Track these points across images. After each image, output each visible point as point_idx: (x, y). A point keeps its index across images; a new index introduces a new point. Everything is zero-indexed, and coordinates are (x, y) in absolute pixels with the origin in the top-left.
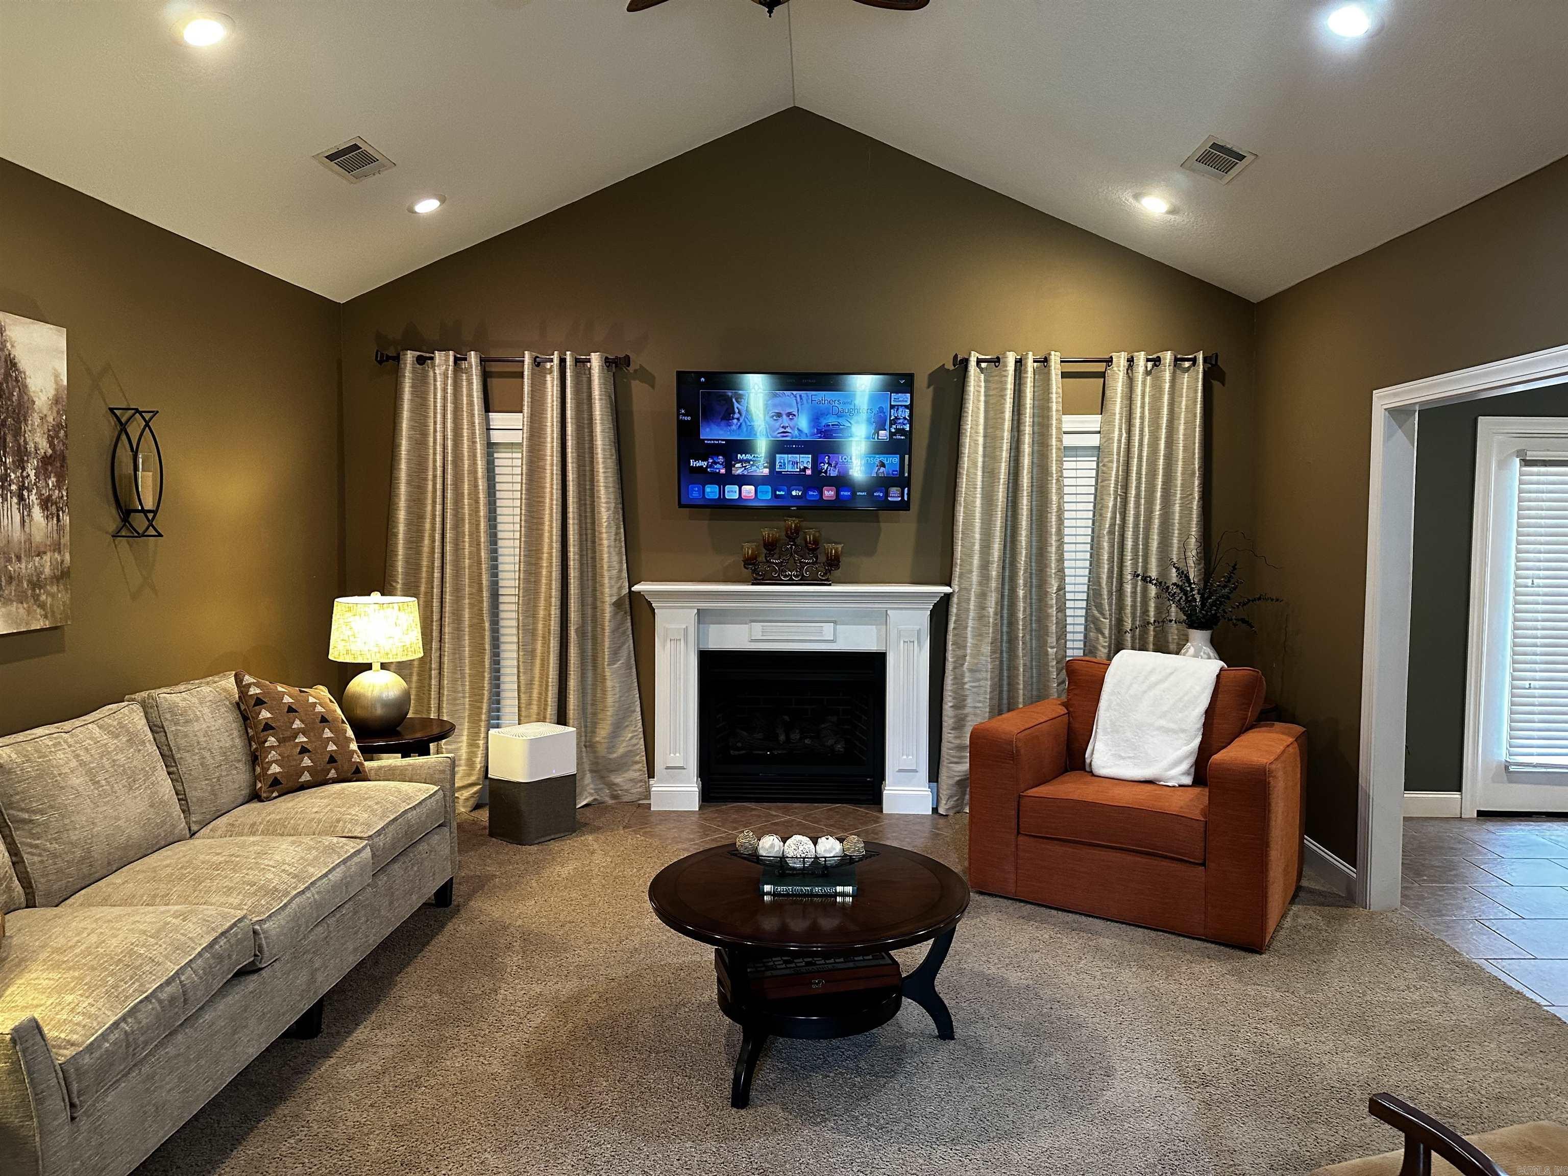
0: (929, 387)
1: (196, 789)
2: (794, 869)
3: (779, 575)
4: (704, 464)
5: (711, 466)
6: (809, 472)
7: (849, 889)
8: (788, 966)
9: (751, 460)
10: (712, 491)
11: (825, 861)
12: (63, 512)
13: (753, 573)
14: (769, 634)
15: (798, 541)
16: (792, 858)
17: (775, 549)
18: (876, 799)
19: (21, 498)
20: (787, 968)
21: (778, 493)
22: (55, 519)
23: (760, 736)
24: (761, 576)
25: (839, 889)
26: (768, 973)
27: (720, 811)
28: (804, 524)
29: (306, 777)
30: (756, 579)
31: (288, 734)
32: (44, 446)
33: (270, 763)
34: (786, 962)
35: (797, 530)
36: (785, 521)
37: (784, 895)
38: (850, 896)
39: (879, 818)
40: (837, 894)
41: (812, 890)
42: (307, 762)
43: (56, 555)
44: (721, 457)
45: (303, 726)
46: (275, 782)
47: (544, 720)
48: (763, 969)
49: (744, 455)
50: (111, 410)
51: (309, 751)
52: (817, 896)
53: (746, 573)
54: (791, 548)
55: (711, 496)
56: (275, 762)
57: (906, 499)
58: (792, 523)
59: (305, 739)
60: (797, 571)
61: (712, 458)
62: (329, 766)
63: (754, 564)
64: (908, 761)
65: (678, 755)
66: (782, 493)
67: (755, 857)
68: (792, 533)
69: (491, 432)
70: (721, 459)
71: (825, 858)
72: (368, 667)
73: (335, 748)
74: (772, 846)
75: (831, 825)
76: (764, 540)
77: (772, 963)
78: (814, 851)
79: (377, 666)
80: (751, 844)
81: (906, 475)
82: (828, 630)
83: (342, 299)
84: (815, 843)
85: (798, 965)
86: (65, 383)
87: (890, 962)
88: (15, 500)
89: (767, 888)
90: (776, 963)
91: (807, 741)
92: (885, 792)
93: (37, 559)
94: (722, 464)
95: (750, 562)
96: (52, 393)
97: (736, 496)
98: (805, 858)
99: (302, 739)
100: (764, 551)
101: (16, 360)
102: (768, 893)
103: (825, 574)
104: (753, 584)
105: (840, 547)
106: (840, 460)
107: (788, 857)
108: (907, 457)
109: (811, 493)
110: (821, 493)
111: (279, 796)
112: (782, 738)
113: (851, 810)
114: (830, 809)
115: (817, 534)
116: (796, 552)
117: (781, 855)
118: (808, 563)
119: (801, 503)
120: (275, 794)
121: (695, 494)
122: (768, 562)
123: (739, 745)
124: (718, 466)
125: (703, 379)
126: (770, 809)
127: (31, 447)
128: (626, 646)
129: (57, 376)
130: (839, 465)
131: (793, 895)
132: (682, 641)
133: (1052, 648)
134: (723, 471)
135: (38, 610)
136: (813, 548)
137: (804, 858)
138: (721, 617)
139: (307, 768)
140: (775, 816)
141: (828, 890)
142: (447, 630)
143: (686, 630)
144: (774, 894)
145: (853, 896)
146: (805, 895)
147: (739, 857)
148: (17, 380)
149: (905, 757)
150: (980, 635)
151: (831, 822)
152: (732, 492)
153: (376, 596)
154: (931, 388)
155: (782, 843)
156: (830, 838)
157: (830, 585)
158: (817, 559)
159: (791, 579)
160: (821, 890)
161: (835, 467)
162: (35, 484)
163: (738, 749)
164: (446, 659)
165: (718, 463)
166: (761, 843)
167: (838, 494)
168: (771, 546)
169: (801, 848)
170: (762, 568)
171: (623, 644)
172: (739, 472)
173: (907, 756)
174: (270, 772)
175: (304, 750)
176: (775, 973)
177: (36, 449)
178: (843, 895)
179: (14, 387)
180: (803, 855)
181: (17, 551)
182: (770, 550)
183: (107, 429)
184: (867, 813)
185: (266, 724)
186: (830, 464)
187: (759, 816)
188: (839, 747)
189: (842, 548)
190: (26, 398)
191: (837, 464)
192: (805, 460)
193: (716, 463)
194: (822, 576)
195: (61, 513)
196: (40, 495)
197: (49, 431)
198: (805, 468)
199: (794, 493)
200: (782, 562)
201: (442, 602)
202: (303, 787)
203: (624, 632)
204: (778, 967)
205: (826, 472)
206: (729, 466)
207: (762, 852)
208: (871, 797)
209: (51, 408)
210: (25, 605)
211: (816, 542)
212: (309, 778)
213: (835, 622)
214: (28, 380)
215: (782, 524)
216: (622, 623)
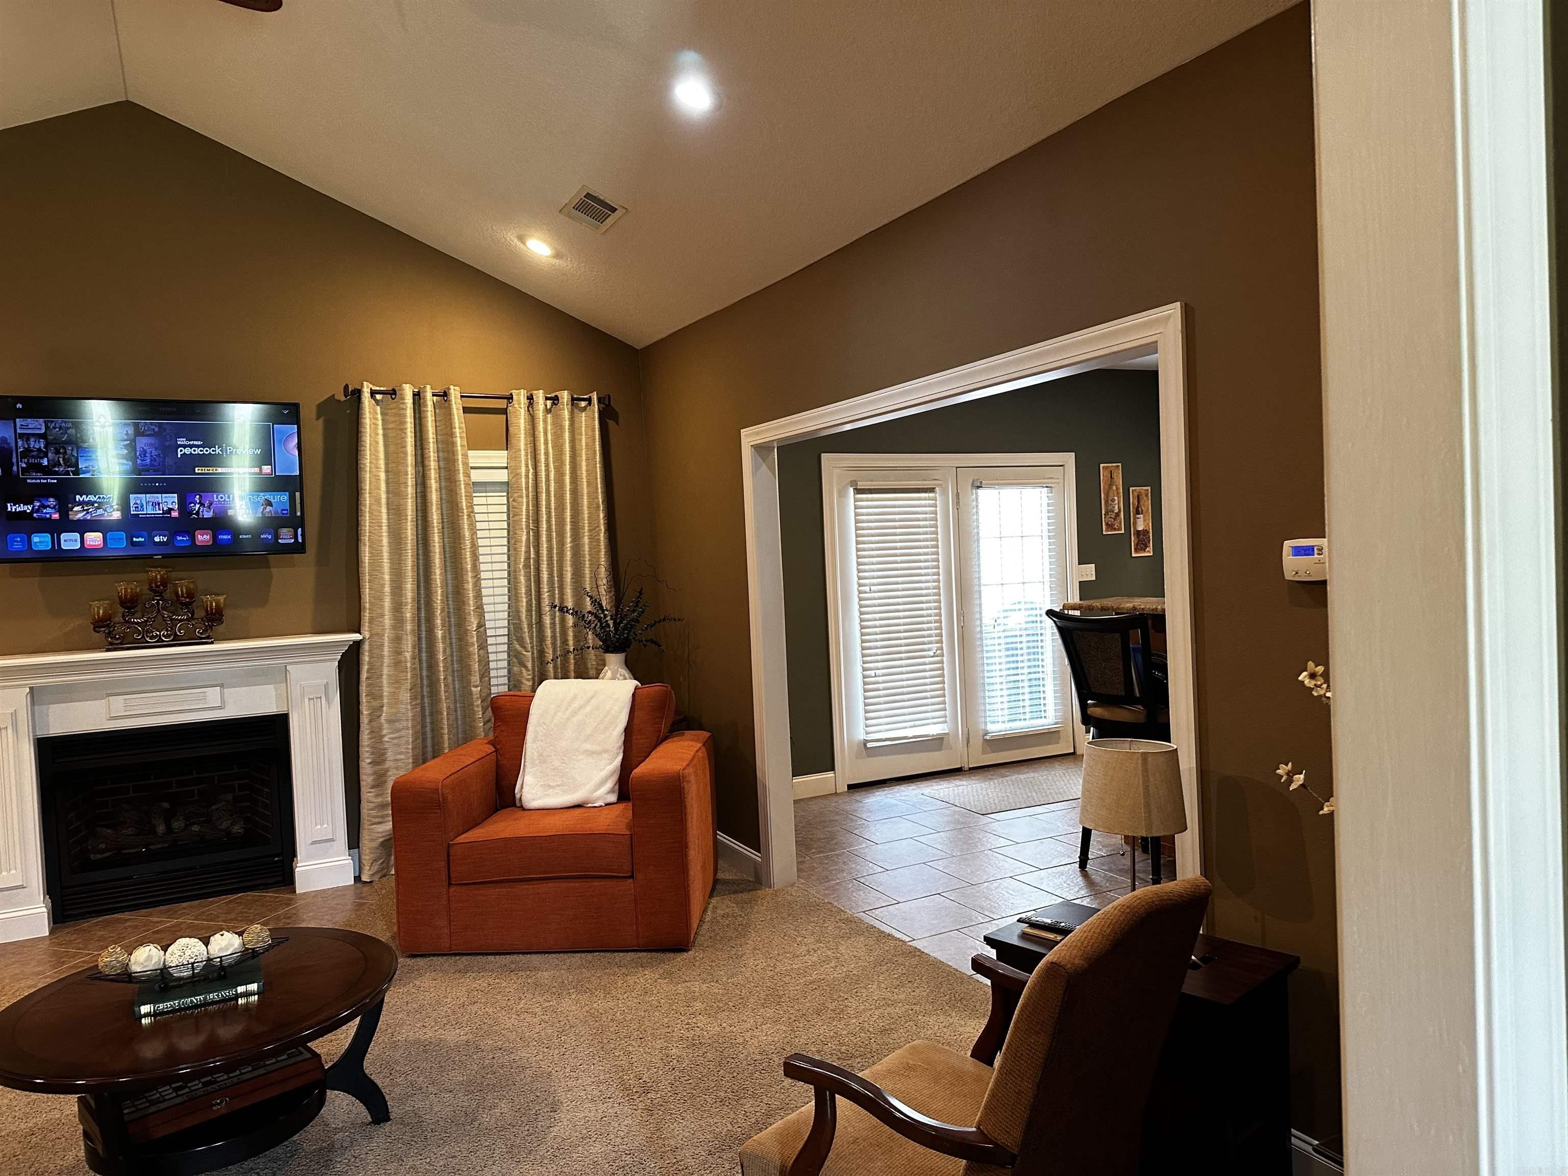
0: (318, 419)
2: (180, 979)
3: (143, 637)
4: (28, 508)
5: (37, 511)
6: (175, 514)
7: (254, 987)
8: (179, 1093)
9: (96, 502)
10: (41, 541)
11: (221, 961)
13: (106, 637)
14: (131, 708)
15: (168, 594)
16: (177, 966)
17: (136, 606)
18: (287, 879)
20: (178, 1096)
21: (135, 539)
23: (130, 831)
24: (118, 639)
25: (241, 989)
26: (153, 1109)
27: (81, 930)
28: (174, 575)
30: (111, 644)
34: (176, 1090)
35: (165, 582)
36: (148, 572)
37: (168, 1012)
38: (254, 995)
39: (291, 899)
40: (238, 996)
41: (205, 998)
44: (52, 500)
48: (147, 1104)
49: (84, 496)
52: (213, 1003)
53: (98, 637)
54: (158, 603)
55: (42, 547)
57: (300, 541)
58: (157, 574)
60: (167, 631)
61: (40, 501)
63: (108, 626)
64: (322, 830)
65: (13, 872)
66: (140, 539)
67: (126, 976)
68: (157, 586)
70: (52, 501)
71: (221, 957)
74: (149, 958)
75: (232, 920)
76: (120, 597)
77: (158, 1095)
78: (205, 953)
80: (119, 962)
81: (299, 514)
82: (213, 695)
84: (206, 943)
85: (193, 1088)
87: (310, 1056)
89: (145, 1009)
90: (163, 1094)
91: (195, 828)
92: (297, 870)
94: (54, 508)
95: (101, 624)
98: (194, 963)
100: (121, 610)
102: (147, 1015)
103: (205, 631)
104: (108, 650)
105: (221, 599)
106: (215, 500)
107: (171, 967)
108: (298, 494)
109: (179, 538)
110: (193, 538)
112: (161, 829)
113: (256, 898)
114: (230, 902)
115: (192, 586)
116: (165, 609)
117: (161, 966)
118: (181, 621)
119: (168, 551)
121: (17, 546)
122: (127, 622)
123: (103, 846)
124: (49, 510)
125: (19, 406)
126: (151, 915)
130: (214, 505)
131: (180, 1010)
132: (10, 730)
133: (476, 686)
134: (56, 516)
136: (188, 602)
137: (193, 964)
138: (66, 694)
140: (158, 922)
141: (226, 993)
143: (14, 715)
144: (155, 1014)
145: (258, 993)
146: (196, 1006)
147: (104, 980)
149: (318, 827)
150: (397, 682)
151: (233, 916)
152: (70, 541)
154: (321, 420)
155: (163, 952)
156: (226, 933)
157: (212, 643)
158: (193, 614)
159: (160, 640)
160: (218, 996)
161: (209, 507)
163: (102, 851)
165: (49, 506)
166: (133, 958)
167: (215, 538)
168: (130, 604)
169: (188, 952)
170: (120, 629)
172: (80, 516)
173: (322, 825)
176: (162, 1106)
178: (247, 994)
180: (192, 960)
182: (129, 608)
184: (278, 897)
186: (202, 504)
187: (136, 927)
188: (237, 829)
189: (225, 599)
191: (211, 504)
192: (170, 501)
193: (45, 507)
194: (201, 633)
198: (170, 510)
199: (157, 539)
200: (146, 621)
204: (167, 1097)
205: (198, 513)
206: (64, 510)
207: (135, 968)
208: (280, 879)
211: (190, 595)
213: (222, 686)
215: (142, 576)
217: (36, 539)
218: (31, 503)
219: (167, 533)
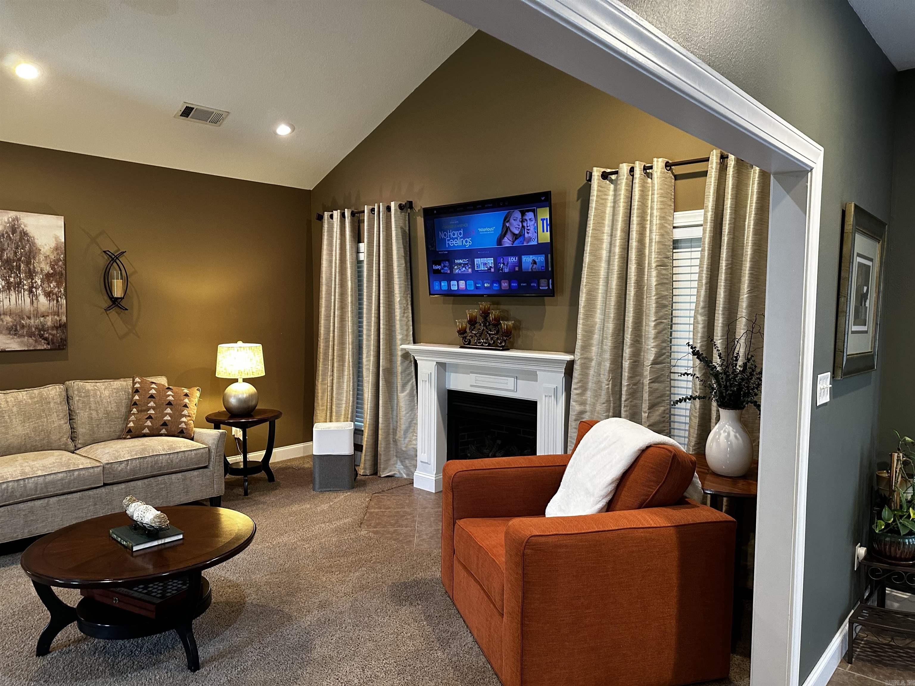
0: (578, 200)
1: (82, 428)
3: (476, 342)
9: (462, 263)
12: (61, 298)
13: (463, 340)
14: (479, 382)
17: (475, 324)
19: (31, 291)
22: (55, 302)
24: (466, 342)
28: (493, 307)
29: (146, 431)
31: (144, 408)
32: (47, 269)
33: (130, 421)
42: (149, 423)
43: (56, 317)
45: (154, 405)
46: (130, 431)
49: (459, 260)
50: (105, 252)
51: (152, 418)
54: (482, 323)
56: (133, 421)
57: (551, 288)
58: (483, 306)
59: (153, 412)
62: (161, 427)
63: (464, 334)
65: (425, 454)
66: (480, 285)
68: (483, 313)
69: (360, 254)
73: (169, 418)
76: (468, 318)
79: (240, 380)
81: (550, 269)
82: (511, 382)
83: (310, 187)
86: (63, 240)
88: (26, 293)
93: (42, 318)
95: (461, 332)
96: (53, 245)
97: (456, 289)
99: (152, 411)
101: (28, 232)
103: (503, 342)
108: (549, 255)
109: (495, 285)
110: (500, 285)
111: (129, 438)
115: (501, 314)
118: (492, 334)
119: (490, 292)
120: (128, 437)
124: (446, 268)
125: (436, 212)
127: (38, 269)
128: (410, 383)
129: (56, 238)
132: (428, 382)
133: (645, 412)
135: (43, 341)
138: (456, 368)
139: (148, 427)
142: (335, 365)
148: (28, 240)
150: (596, 396)
152: (454, 285)
153: (240, 343)
154: (579, 201)
159: (482, 345)
162: (41, 285)
164: (335, 381)
168: (473, 322)
170: (468, 336)
171: (409, 381)
172: (457, 271)
174: (129, 426)
175: (150, 417)
177: (42, 270)
179: (26, 245)
181: (28, 315)
183: (102, 261)
185: (135, 402)
186: (504, 264)
190: (34, 248)
192: (490, 262)
194: (500, 344)
195: (59, 299)
196: (44, 290)
197: (51, 262)
198: (491, 267)
199: (486, 285)
200: (478, 333)
202: (145, 436)
203: (409, 374)
205: (502, 270)
209: (53, 252)
210: (33, 338)
211: (498, 320)
212: (148, 431)
213: (516, 377)
214: (36, 241)
216: (408, 368)
218: (440, 265)
219: (489, 281)
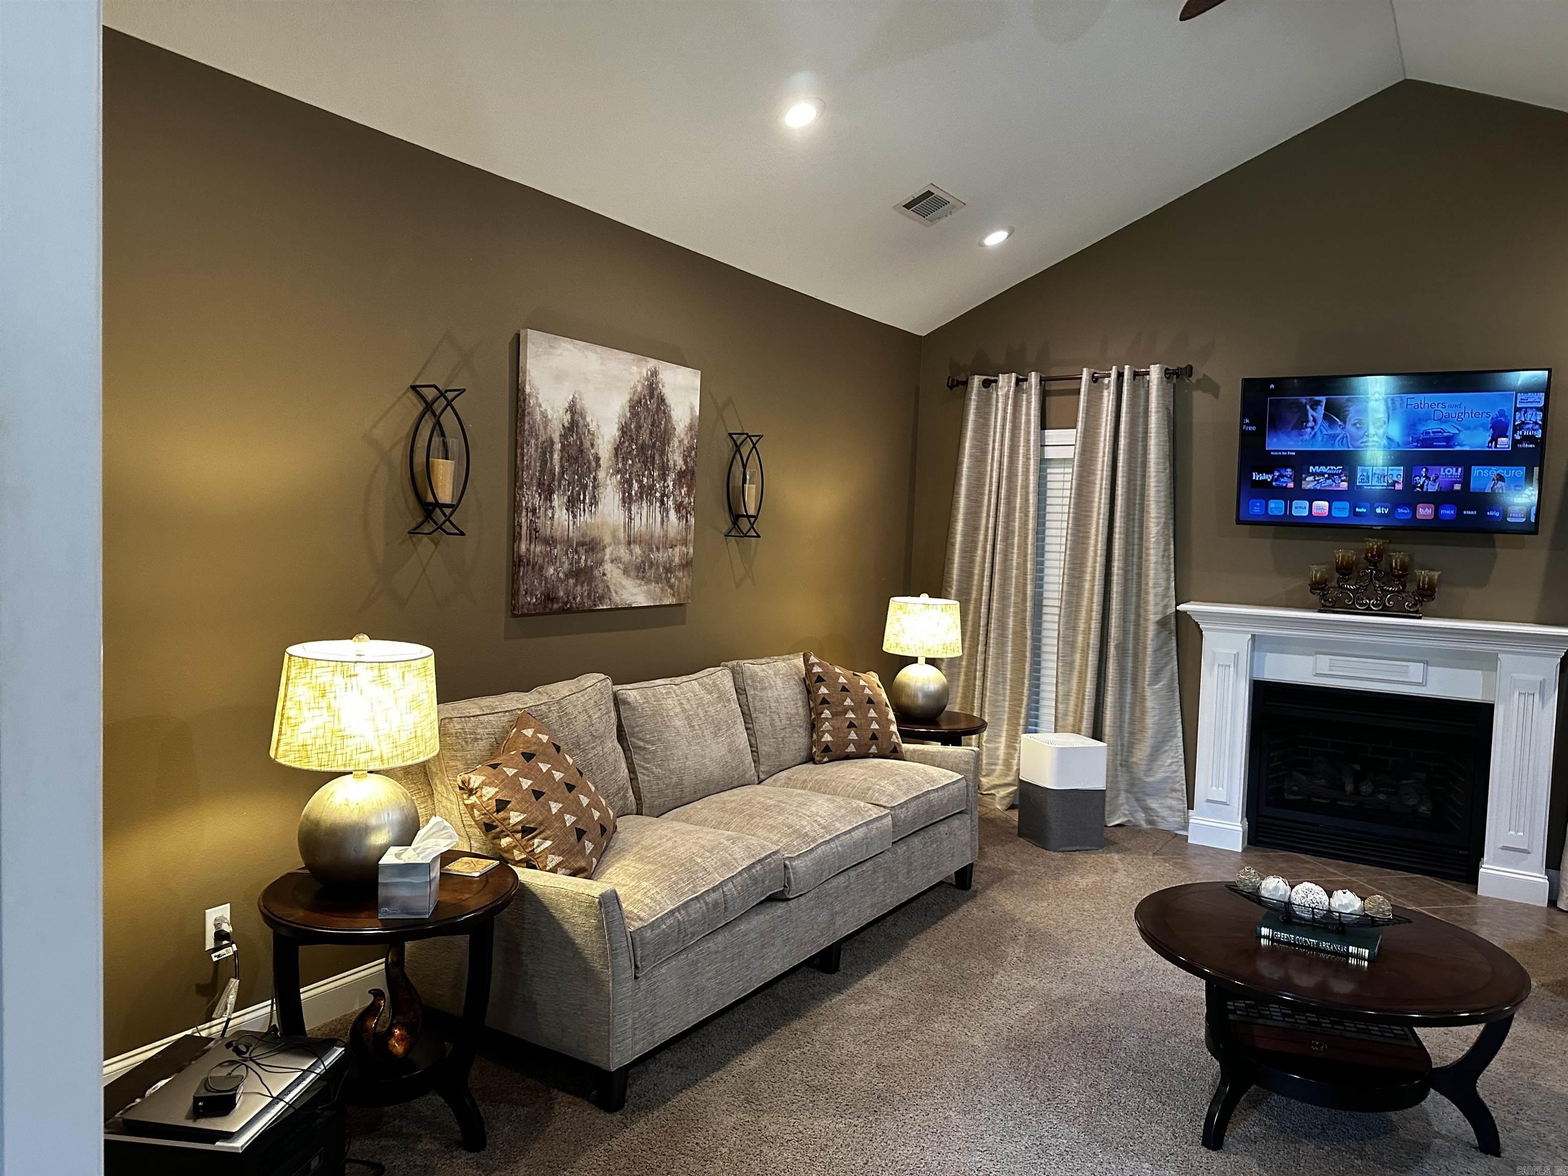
1: (765, 745)
2: (1303, 918)
3: (1353, 603)
4: (1268, 477)
5: (1276, 480)
6: (1399, 487)
7: (1366, 953)
8: (1286, 1019)
9: (1326, 473)
10: (1276, 507)
11: (1340, 916)
12: (691, 515)
13: (1321, 599)
14: (1337, 669)
15: (1383, 565)
16: (1299, 905)
17: (1350, 573)
18: (1471, 879)
19: (662, 503)
20: (1284, 1021)
21: (1357, 510)
22: (685, 520)
23: (1322, 782)
24: (1330, 602)
25: (1352, 949)
26: (1260, 1021)
27: (1266, 857)
28: (1392, 546)
29: (851, 749)
30: (1324, 606)
31: (840, 709)
32: (680, 462)
33: (824, 732)
34: (1284, 1015)
35: (1380, 554)
36: (1365, 542)
37: (1283, 943)
38: (1365, 960)
39: (1469, 898)
40: (1348, 955)
41: (1318, 944)
42: (853, 736)
43: (684, 548)
44: (1289, 470)
45: (852, 704)
46: (827, 749)
47: (1078, 732)
48: (1257, 1015)
49: (1317, 467)
50: (730, 435)
51: (855, 726)
52: (1324, 951)
53: (1315, 598)
54: (1371, 573)
55: (1276, 513)
56: (828, 731)
57: (1533, 521)
58: (1374, 544)
59: (854, 716)
60: (1377, 600)
61: (1280, 472)
62: (871, 742)
63: (1322, 589)
64: (1518, 838)
65: (1220, 789)
67: (1255, 897)
68: (1373, 556)
69: (1046, 448)
70: (1289, 472)
71: (1340, 913)
72: (915, 660)
73: (877, 727)
74: (1276, 888)
75: (1401, 896)
76: (1337, 563)
77: (1268, 1013)
78: (1327, 903)
79: (922, 660)
80: (1252, 883)
82: (1415, 670)
83: (922, 332)
84: (1330, 896)
85: (1298, 1021)
86: (698, 414)
87: (1416, 1046)
88: (658, 504)
89: (1265, 931)
90: (1273, 1013)
91: (1382, 797)
92: (1481, 870)
93: (670, 550)
94: (1290, 477)
95: (1318, 586)
96: (687, 421)
97: (1306, 513)
98: (1315, 908)
99: (851, 715)
100: (1338, 575)
101: (665, 397)
102: (1265, 937)
103: (1414, 605)
104: (1320, 611)
105: (1436, 575)
106: (1442, 473)
107: (1294, 904)
108: (1536, 469)
109: (1400, 511)
110: (1414, 512)
111: (829, 761)
112: (1349, 788)
113: (1433, 884)
114: (1406, 879)
115: (1407, 559)
116: (1378, 579)
117: (1286, 900)
118: (1391, 592)
119: (1388, 522)
120: (826, 759)
121: (1257, 510)
122: (1340, 587)
123: (1295, 788)
125: (1272, 386)
127: (671, 463)
128: (1169, 668)
129: (692, 409)
130: (1440, 479)
131: (1294, 945)
132: (1232, 669)
134: (1291, 485)
135: (669, 590)
136: (1403, 574)
137: (1313, 908)
138: (1281, 645)
139: (853, 741)
141: (1337, 947)
142: (992, 635)
143: (1237, 656)
144: (1273, 940)
145: (1368, 960)
146: (1309, 948)
147: (1239, 894)
148: (664, 413)
149: (1512, 833)
151: (1404, 892)
152: (1300, 509)
153: (924, 597)
155: (1289, 887)
156: (1348, 892)
157: (1420, 618)
158: (1404, 587)
159: (1369, 608)
160: (1330, 946)
161: (1434, 481)
162: (672, 493)
163: (1295, 793)
164: (990, 662)
165: (1286, 476)
166: (1264, 883)
167: (1436, 512)
168: (1345, 570)
169: (1310, 897)
170: (1334, 593)
171: (1166, 664)
172: (1310, 486)
173: (1517, 832)
174: (823, 740)
175: (852, 725)
176: (1269, 1022)
177: (675, 465)
178: (1358, 957)
179: (662, 419)
180: (1314, 906)
181: (657, 543)
182: (1344, 575)
183: (727, 448)
184: (1455, 891)
185: (824, 698)
186: (1427, 478)
188: (1424, 809)
189: (1439, 576)
190: (670, 426)
191: (1437, 477)
192: (1395, 473)
193: (1283, 476)
194: (1410, 607)
195: (689, 515)
196: (675, 501)
197: (684, 451)
198: (1395, 482)
199: (1378, 511)
200: (1358, 589)
201: (989, 609)
202: (848, 757)
203: (1168, 653)
204: (1274, 1018)
205: (1422, 487)
206: (1298, 480)
207: (1264, 893)
208: (1464, 874)
209: (687, 434)
210: (660, 585)
211: (1404, 568)
212: (854, 750)
213: (1427, 663)
214: (672, 412)
215: (1360, 545)
216: (1166, 643)
217: (1272, 504)
218: (1272, 472)
219: (1389, 505)
